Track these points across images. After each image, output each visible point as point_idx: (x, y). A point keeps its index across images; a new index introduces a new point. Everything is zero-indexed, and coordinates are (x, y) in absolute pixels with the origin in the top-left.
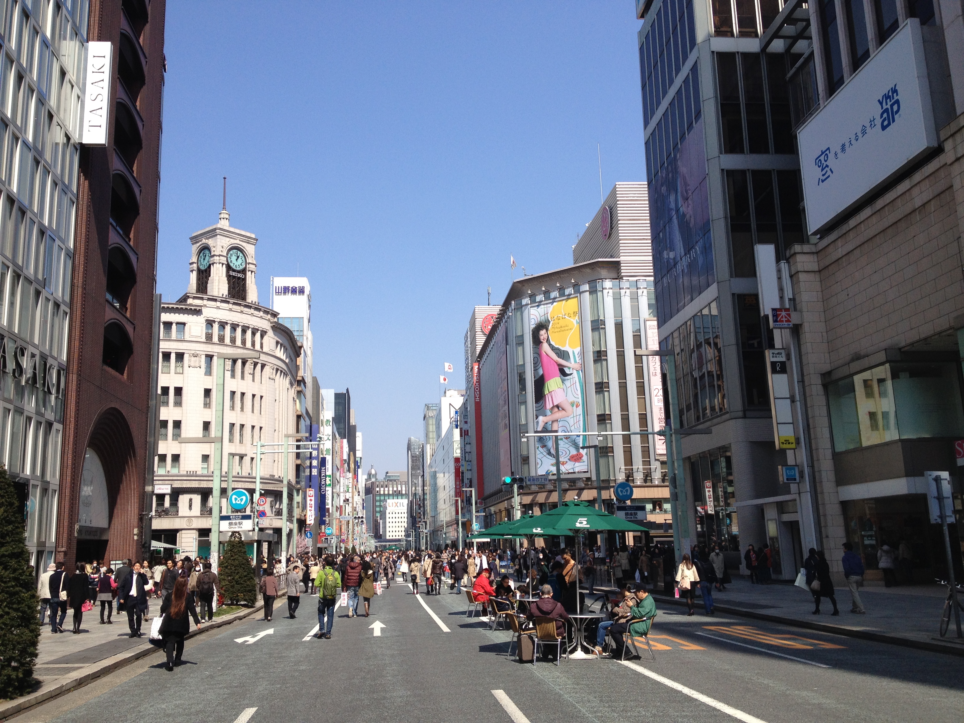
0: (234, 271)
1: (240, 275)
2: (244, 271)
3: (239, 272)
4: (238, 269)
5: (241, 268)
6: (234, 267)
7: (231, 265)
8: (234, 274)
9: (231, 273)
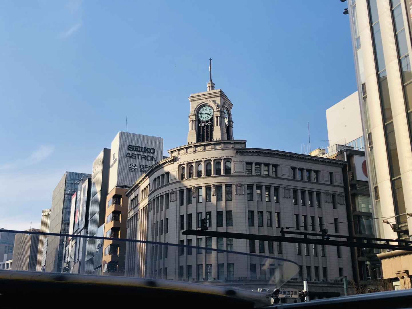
0: (203, 122)
1: (207, 124)
2: (212, 120)
3: (207, 122)
4: (207, 119)
5: (210, 117)
6: (204, 120)
7: (202, 119)
8: (203, 125)
9: (200, 125)
